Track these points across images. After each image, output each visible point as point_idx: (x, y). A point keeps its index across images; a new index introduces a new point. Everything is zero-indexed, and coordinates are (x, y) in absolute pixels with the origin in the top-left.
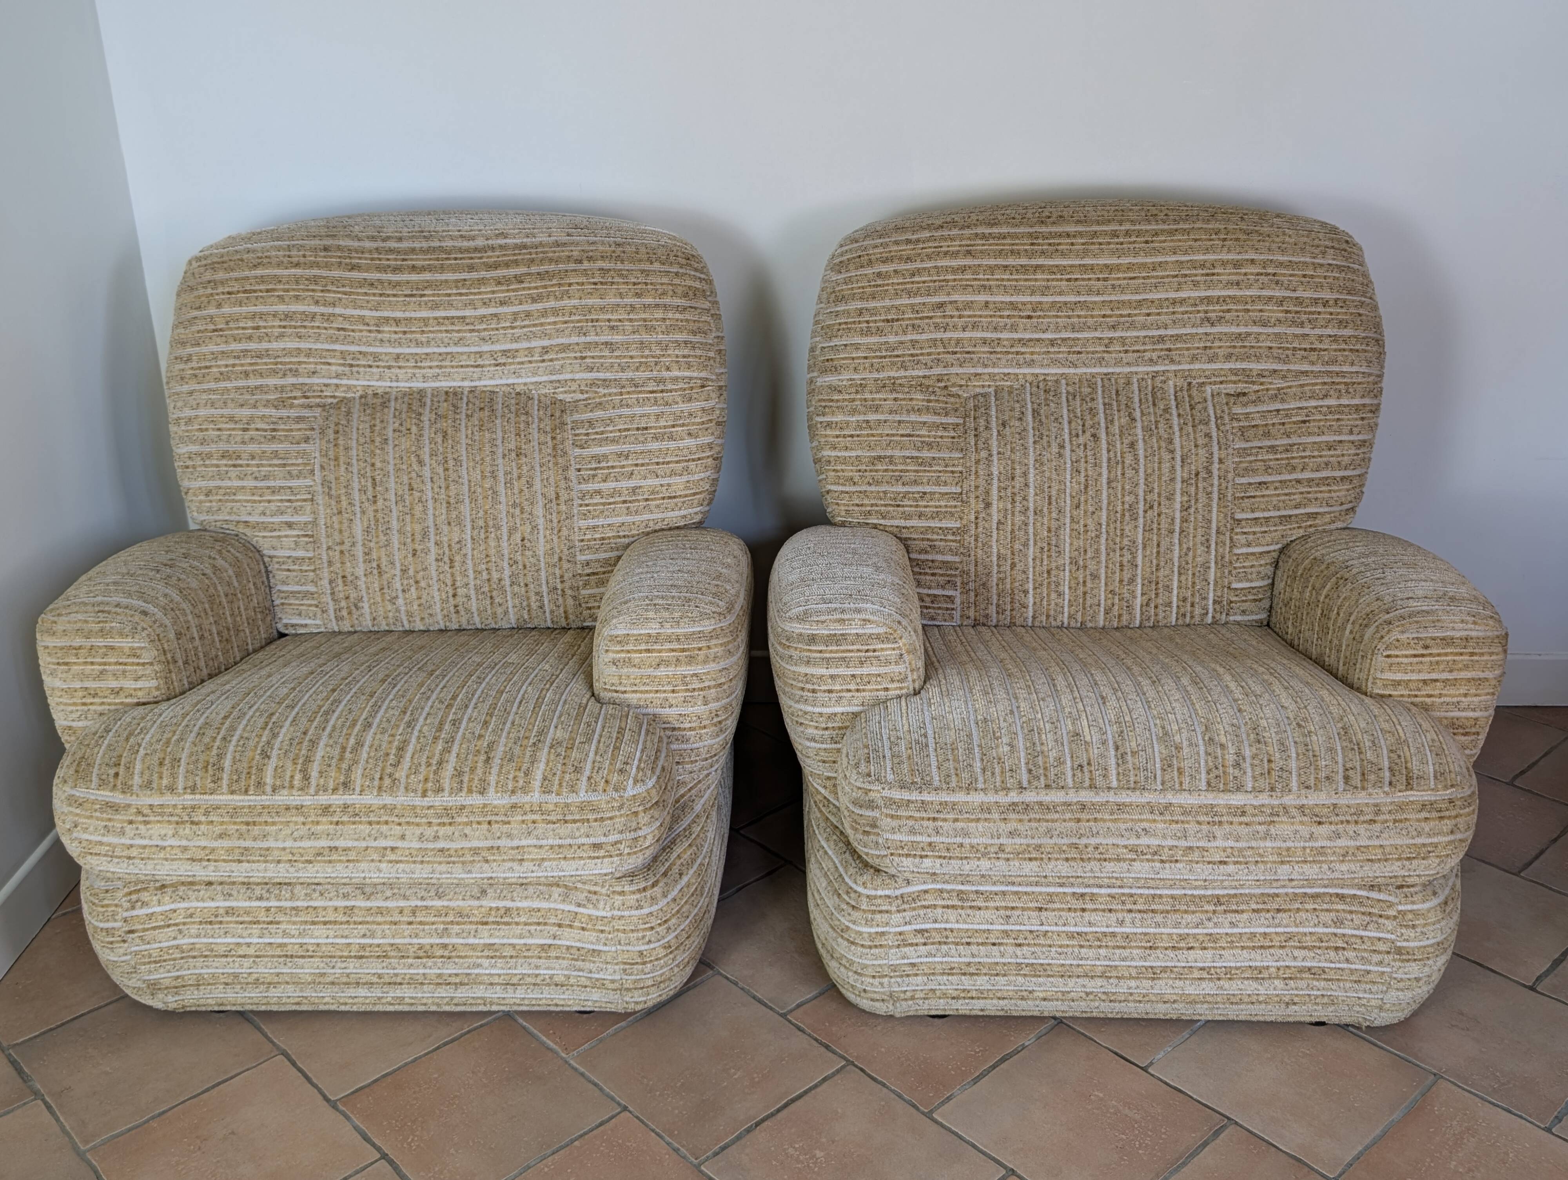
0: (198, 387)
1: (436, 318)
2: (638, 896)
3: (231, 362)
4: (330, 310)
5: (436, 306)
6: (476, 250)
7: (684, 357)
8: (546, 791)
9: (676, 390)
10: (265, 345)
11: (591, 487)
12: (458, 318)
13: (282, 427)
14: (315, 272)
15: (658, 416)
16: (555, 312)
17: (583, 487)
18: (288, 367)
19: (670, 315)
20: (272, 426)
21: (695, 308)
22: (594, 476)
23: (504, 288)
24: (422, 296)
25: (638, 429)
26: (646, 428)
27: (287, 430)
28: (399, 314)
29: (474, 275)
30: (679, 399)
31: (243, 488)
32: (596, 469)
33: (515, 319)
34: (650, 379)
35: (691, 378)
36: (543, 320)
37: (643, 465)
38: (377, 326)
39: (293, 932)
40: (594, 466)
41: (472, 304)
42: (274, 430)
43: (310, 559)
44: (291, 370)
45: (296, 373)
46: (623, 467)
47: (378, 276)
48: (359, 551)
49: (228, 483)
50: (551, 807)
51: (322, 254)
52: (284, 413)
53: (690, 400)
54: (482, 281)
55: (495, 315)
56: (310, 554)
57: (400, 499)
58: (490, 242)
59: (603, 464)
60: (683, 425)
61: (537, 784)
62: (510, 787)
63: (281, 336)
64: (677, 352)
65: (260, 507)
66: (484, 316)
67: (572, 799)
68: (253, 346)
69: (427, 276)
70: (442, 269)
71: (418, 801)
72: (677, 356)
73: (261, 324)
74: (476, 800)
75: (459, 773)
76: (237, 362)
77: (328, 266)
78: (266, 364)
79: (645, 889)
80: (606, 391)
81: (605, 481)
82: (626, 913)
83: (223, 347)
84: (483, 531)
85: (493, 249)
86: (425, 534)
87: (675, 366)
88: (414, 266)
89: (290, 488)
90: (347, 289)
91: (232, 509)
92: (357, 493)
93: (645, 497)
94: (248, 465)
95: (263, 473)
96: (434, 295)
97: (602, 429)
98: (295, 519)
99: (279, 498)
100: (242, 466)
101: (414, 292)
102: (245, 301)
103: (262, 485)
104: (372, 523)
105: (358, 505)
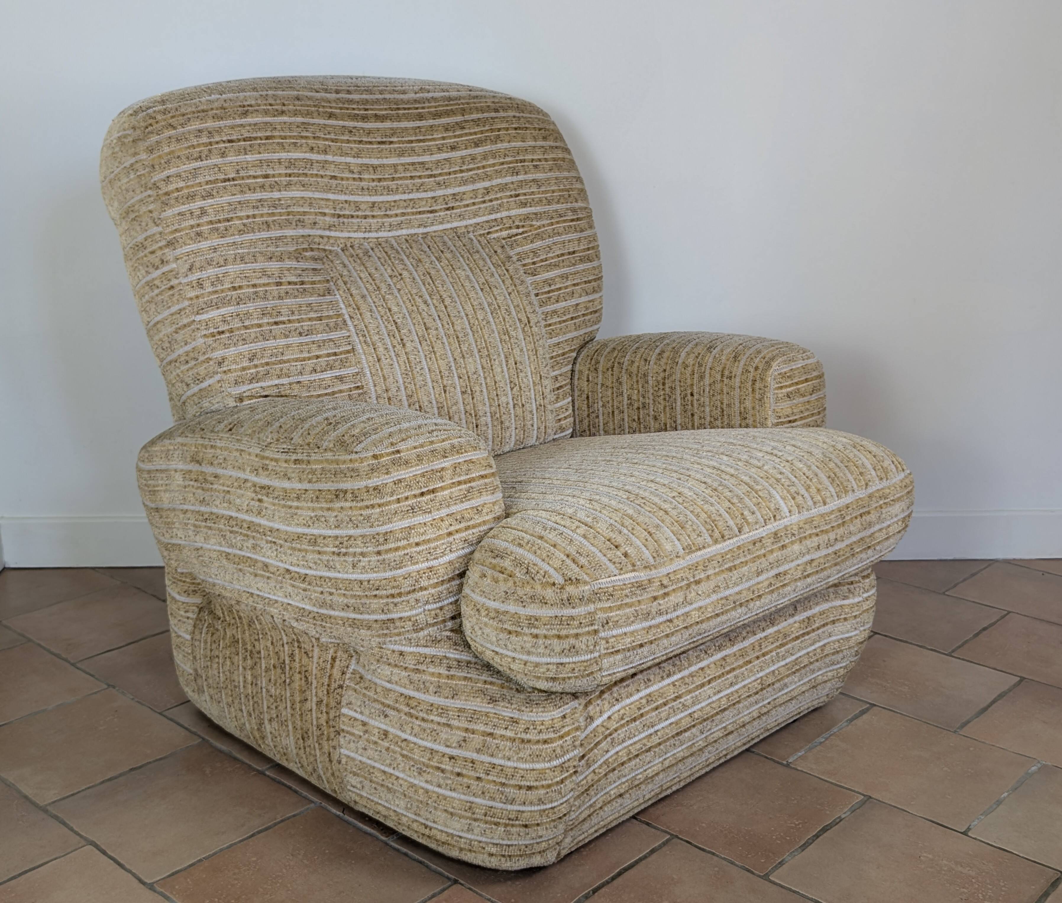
1: (403, 165)
3: (250, 212)
4: (323, 157)
5: (402, 153)
10: (276, 195)
11: (549, 308)
12: (419, 164)
13: (307, 279)
14: (301, 119)
15: (578, 242)
16: (493, 155)
17: (544, 309)
18: (297, 217)
20: (299, 279)
22: (549, 298)
23: (451, 134)
24: (391, 143)
25: (569, 253)
26: (574, 253)
27: (312, 283)
28: (375, 162)
29: (425, 123)
30: (586, 227)
31: (290, 346)
32: (549, 292)
33: (463, 163)
34: (567, 210)
36: (484, 163)
37: (577, 285)
38: (360, 173)
40: (547, 290)
41: (429, 150)
42: (302, 283)
44: (299, 220)
45: (303, 224)
46: (566, 287)
51: (298, 103)
52: (303, 265)
54: (433, 129)
55: (448, 160)
58: (420, 95)
59: (553, 287)
63: (289, 184)
65: (310, 364)
66: (440, 161)
68: (265, 195)
69: (389, 124)
70: (399, 118)
73: (269, 172)
76: (256, 212)
77: (309, 114)
78: (281, 214)
80: (540, 223)
81: (557, 301)
83: (239, 198)
85: (428, 100)
86: (449, 370)
88: (377, 115)
89: (331, 340)
90: (332, 136)
91: (281, 370)
92: (387, 338)
93: (583, 312)
94: (290, 321)
95: (306, 328)
96: (399, 142)
97: (545, 257)
98: (343, 372)
99: (326, 352)
100: (284, 323)
101: (384, 140)
102: (249, 148)
103: (307, 340)
104: (408, 365)
105: (392, 349)
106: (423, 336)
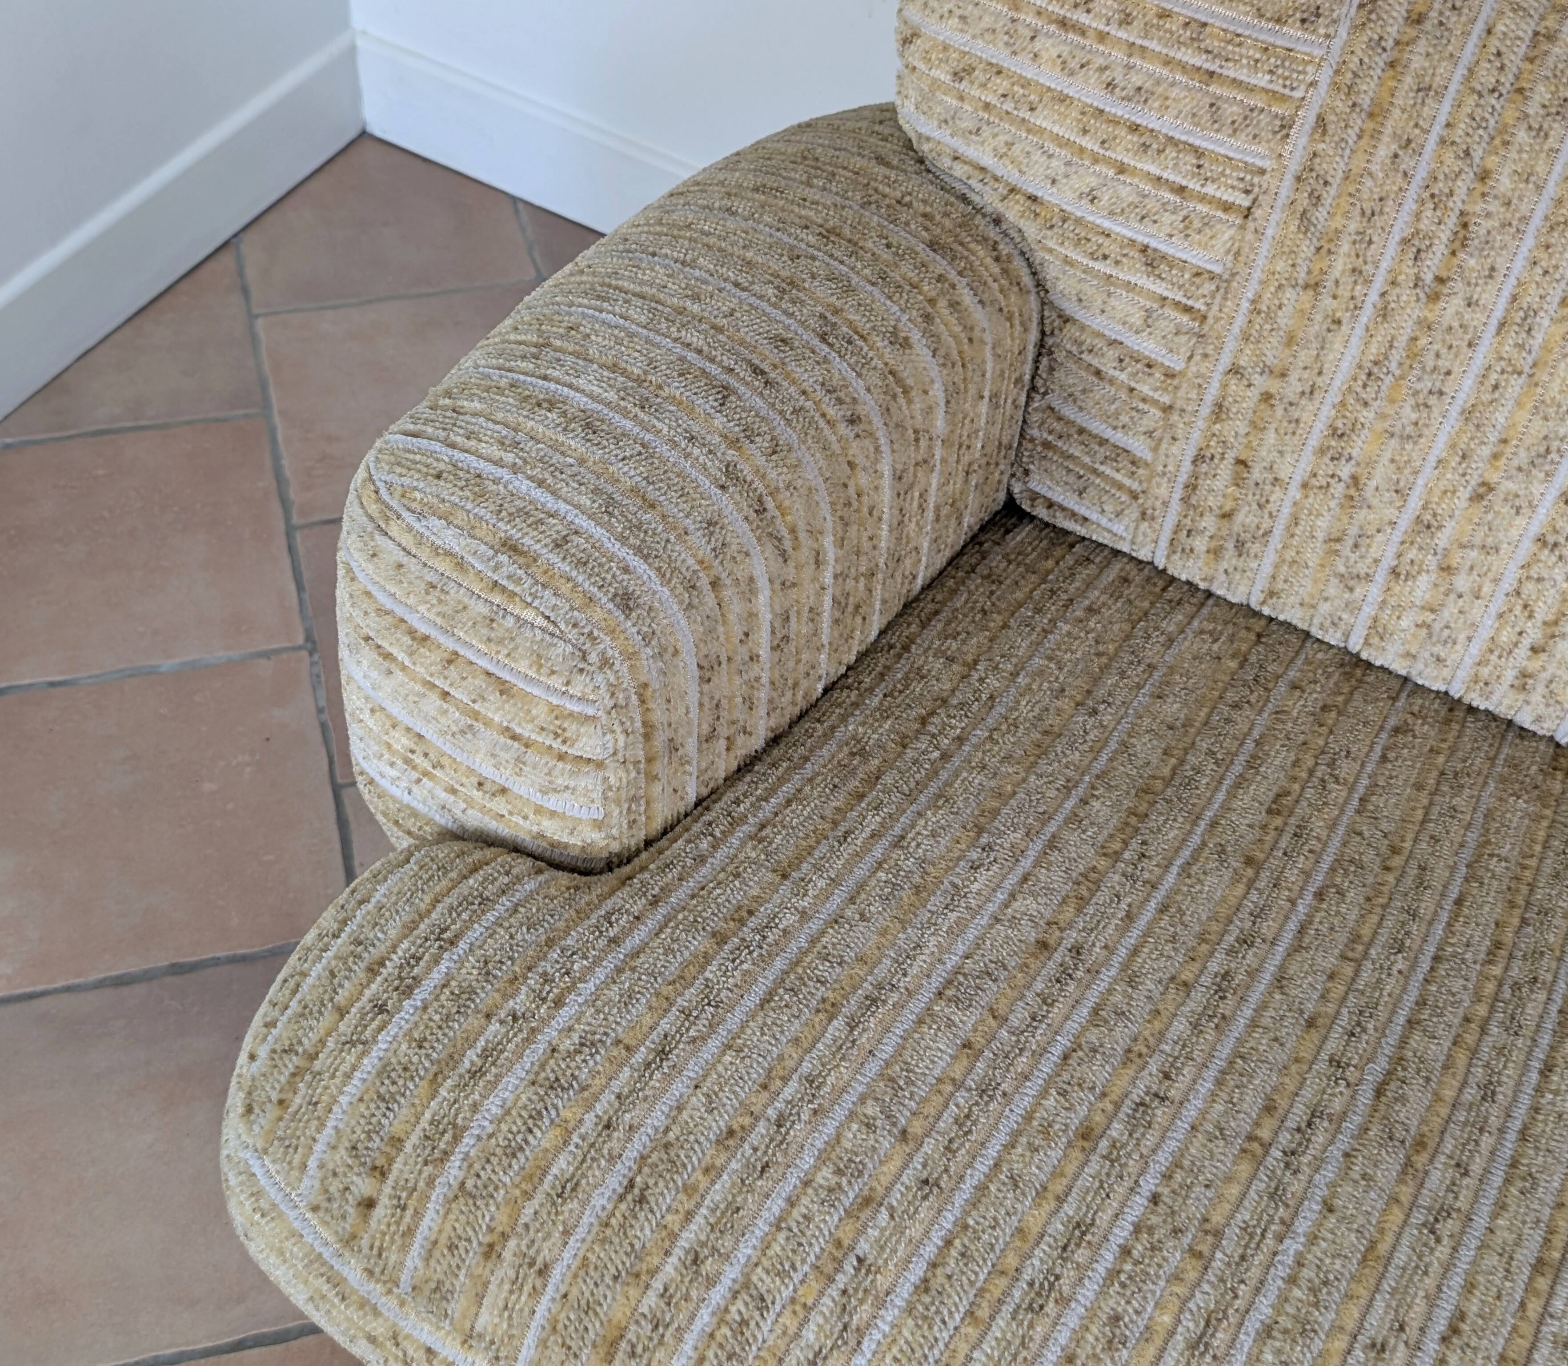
31: (1063, 99)
43: (1170, 375)
48: (1320, 416)
56: (1176, 363)
57: (1521, 318)
65: (1091, 175)
89: (1198, 153)
91: (1010, 145)
92: (1392, 248)
94: (1102, 37)
95: (1137, 80)
98: (1175, 249)
99: (1154, 170)
100: (1083, 32)
103: (1120, 111)
104: (1396, 356)
105: (1379, 284)
106: (1531, 313)
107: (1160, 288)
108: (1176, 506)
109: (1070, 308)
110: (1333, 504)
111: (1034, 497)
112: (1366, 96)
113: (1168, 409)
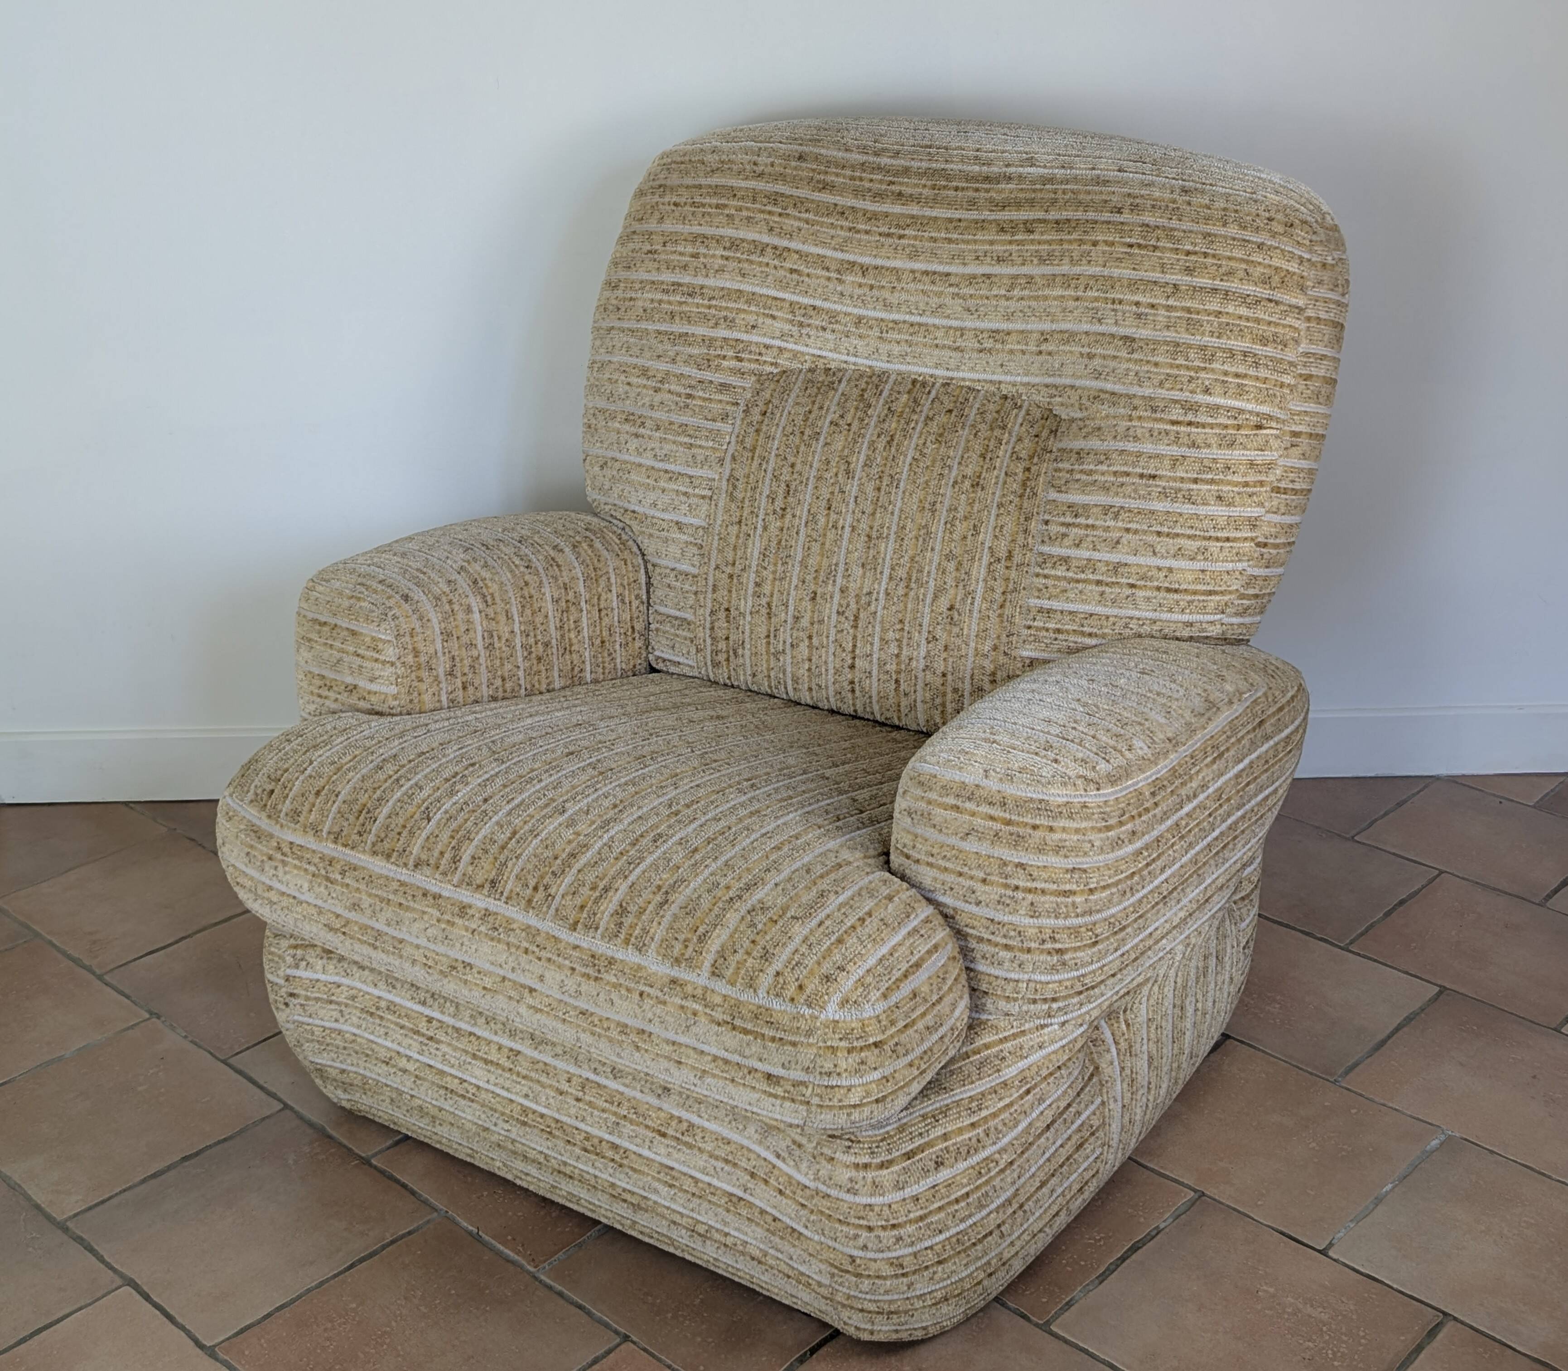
0: (617, 324)
1: (913, 271)
2: (853, 1173)
3: (659, 296)
4: (785, 243)
5: (914, 255)
6: (987, 179)
7: (1237, 375)
8: (716, 974)
9: (1211, 426)
10: (700, 281)
11: (1056, 550)
12: (941, 274)
13: (701, 394)
14: (780, 188)
15: (1175, 462)
16: (1067, 281)
17: (1046, 549)
18: (724, 313)
19: (1230, 309)
20: (688, 391)
21: (1277, 303)
22: (1064, 535)
23: (1008, 237)
24: (901, 237)
25: (1142, 476)
26: (1154, 477)
27: (705, 399)
28: (866, 260)
29: (974, 215)
30: (1213, 441)
31: (640, 465)
32: (1068, 525)
33: (1012, 287)
34: (1176, 402)
35: (1241, 411)
36: (1047, 292)
37: (1136, 532)
38: (839, 272)
39: (453, 1061)
40: (1069, 520)
41: (958, 257)
42: (689, 396)
43: (694, 576)
44: (725, 319)
45: (731, 323)
46: (1107, 529)
47: (851, 202)
48: (751, 578)
49: (626, 457)
50: (718, 1000)
51: (793, 164)
52: (707, 375)
53: (1231, 445)
54: (981, 225)
55: (989, 276)
56: (695, 571)
57: (812, 518)
58: (1012, 170)
59: (1081, 520)
60: (1212, 482)
61: (708, 959)
62: (676, 952)
63: (721, 270)
64: (1226, 367)
65: (652, 496)
66: (974, 277)
67: (746, 996)
68: (686, 279)
69: (914, 209)
70: (935, 201)
71: (565, 935)
72: (1226, 374)
73: (702, 250)
74: (630, 956)
75: (622, 911)
76: (665, 297)
77: (795, 181)
78: (698, 305)
79: (866, 1166)
80: (1112, 411)
81: (1077, 546)
82: (833, 1192)
83: (654, 276)
84: (902, 584)
85: (1009, 179)
86: (831, 574)
87: (1218, 389)
88: (900, 194)
89: (691, 477)
90: (811, 216)
91: (623, 491)
92: (764, 500)
93: (1131, 581)
94: (650, 437)
95: (664, 452)
96: (915, 238)
97: (1092, 467)
98: (687, 520)
99: (675, 487)
101: (892, 230)
102: (690, 217)
103: (659, 465)
104: (774, 544)
105: (761, 517)
107: (685, 537)
108: (709, 641)
109: (656, 560)
110: (763, 619)
111: (657, 658)
112: (748, 444)
113: (696, 593)
